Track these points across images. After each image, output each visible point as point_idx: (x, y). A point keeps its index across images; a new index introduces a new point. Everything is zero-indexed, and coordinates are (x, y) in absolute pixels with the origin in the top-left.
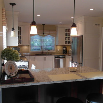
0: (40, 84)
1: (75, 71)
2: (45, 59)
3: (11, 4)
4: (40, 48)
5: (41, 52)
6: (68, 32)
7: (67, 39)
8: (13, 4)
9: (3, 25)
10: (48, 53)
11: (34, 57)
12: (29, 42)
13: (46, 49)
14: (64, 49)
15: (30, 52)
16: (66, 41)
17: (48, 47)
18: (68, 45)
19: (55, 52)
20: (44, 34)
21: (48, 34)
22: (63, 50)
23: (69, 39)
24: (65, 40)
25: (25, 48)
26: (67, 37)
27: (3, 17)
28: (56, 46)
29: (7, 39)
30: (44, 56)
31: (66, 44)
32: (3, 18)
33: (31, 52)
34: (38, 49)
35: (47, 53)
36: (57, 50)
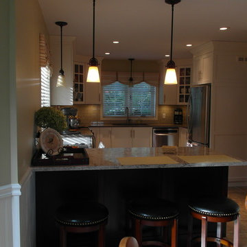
0: (98, 168)
1: (173, 154)
2: (132, 135)
3: (58, 23)
4: (123, 110)
5: (126, 119)
6: (185, 77)
7: (184, 90)
8: (61, 24)
9: (40, 66)
10: (141, 121)
11: (110, 129)
12: (100, 97)
13: (137, 112)
14: (177, 113)
15: (102, 118)
16: (181, 97)
17: (142, 110)
18: (185, 103)
19: (156, 119)
20: (131, 79)
21: (142, 81)
22: (175, 115)
23: (187, 92)
24: (179, 94)
25: (92, 110)
26: (183, 87)
27: (42, 52)
28: (160, 106)
29: (51, 92)
30: (130, 128)
31: (180, 101)
32: (40, 53)
33: (105, 119)
34: (119, 113)
35: (139, 122)
36: (160, 116)
